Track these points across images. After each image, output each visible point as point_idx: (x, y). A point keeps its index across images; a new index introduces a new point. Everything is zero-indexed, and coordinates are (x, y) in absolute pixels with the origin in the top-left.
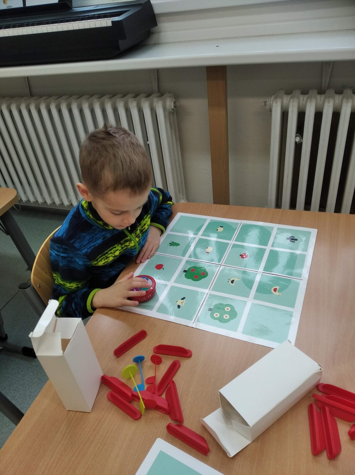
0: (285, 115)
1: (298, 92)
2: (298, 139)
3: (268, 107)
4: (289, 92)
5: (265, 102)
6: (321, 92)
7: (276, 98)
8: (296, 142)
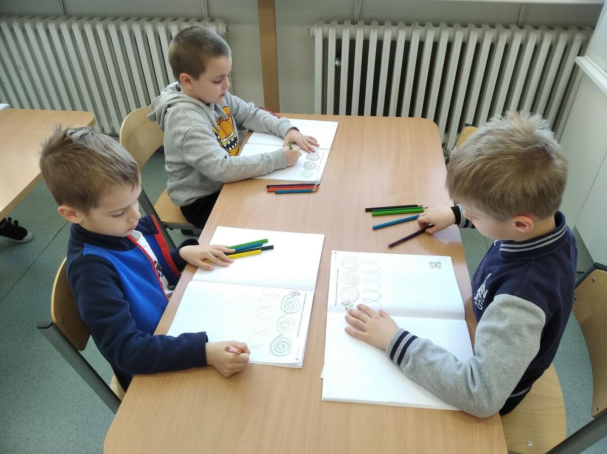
0: (325, 42)
1: (335, 22)
2: (337, 63)
3: (311, 35)
4: (328, 22)
5: (309, 30)
6: (354, 23)
7: (317, 26)
8: (336, 66)
